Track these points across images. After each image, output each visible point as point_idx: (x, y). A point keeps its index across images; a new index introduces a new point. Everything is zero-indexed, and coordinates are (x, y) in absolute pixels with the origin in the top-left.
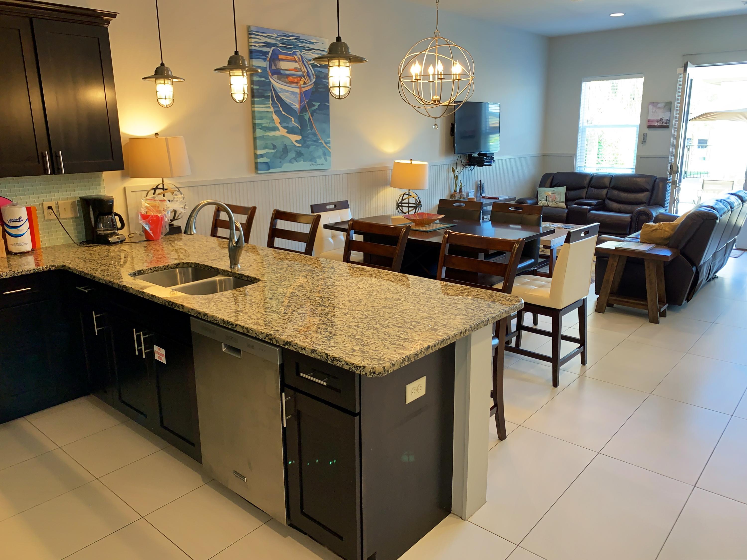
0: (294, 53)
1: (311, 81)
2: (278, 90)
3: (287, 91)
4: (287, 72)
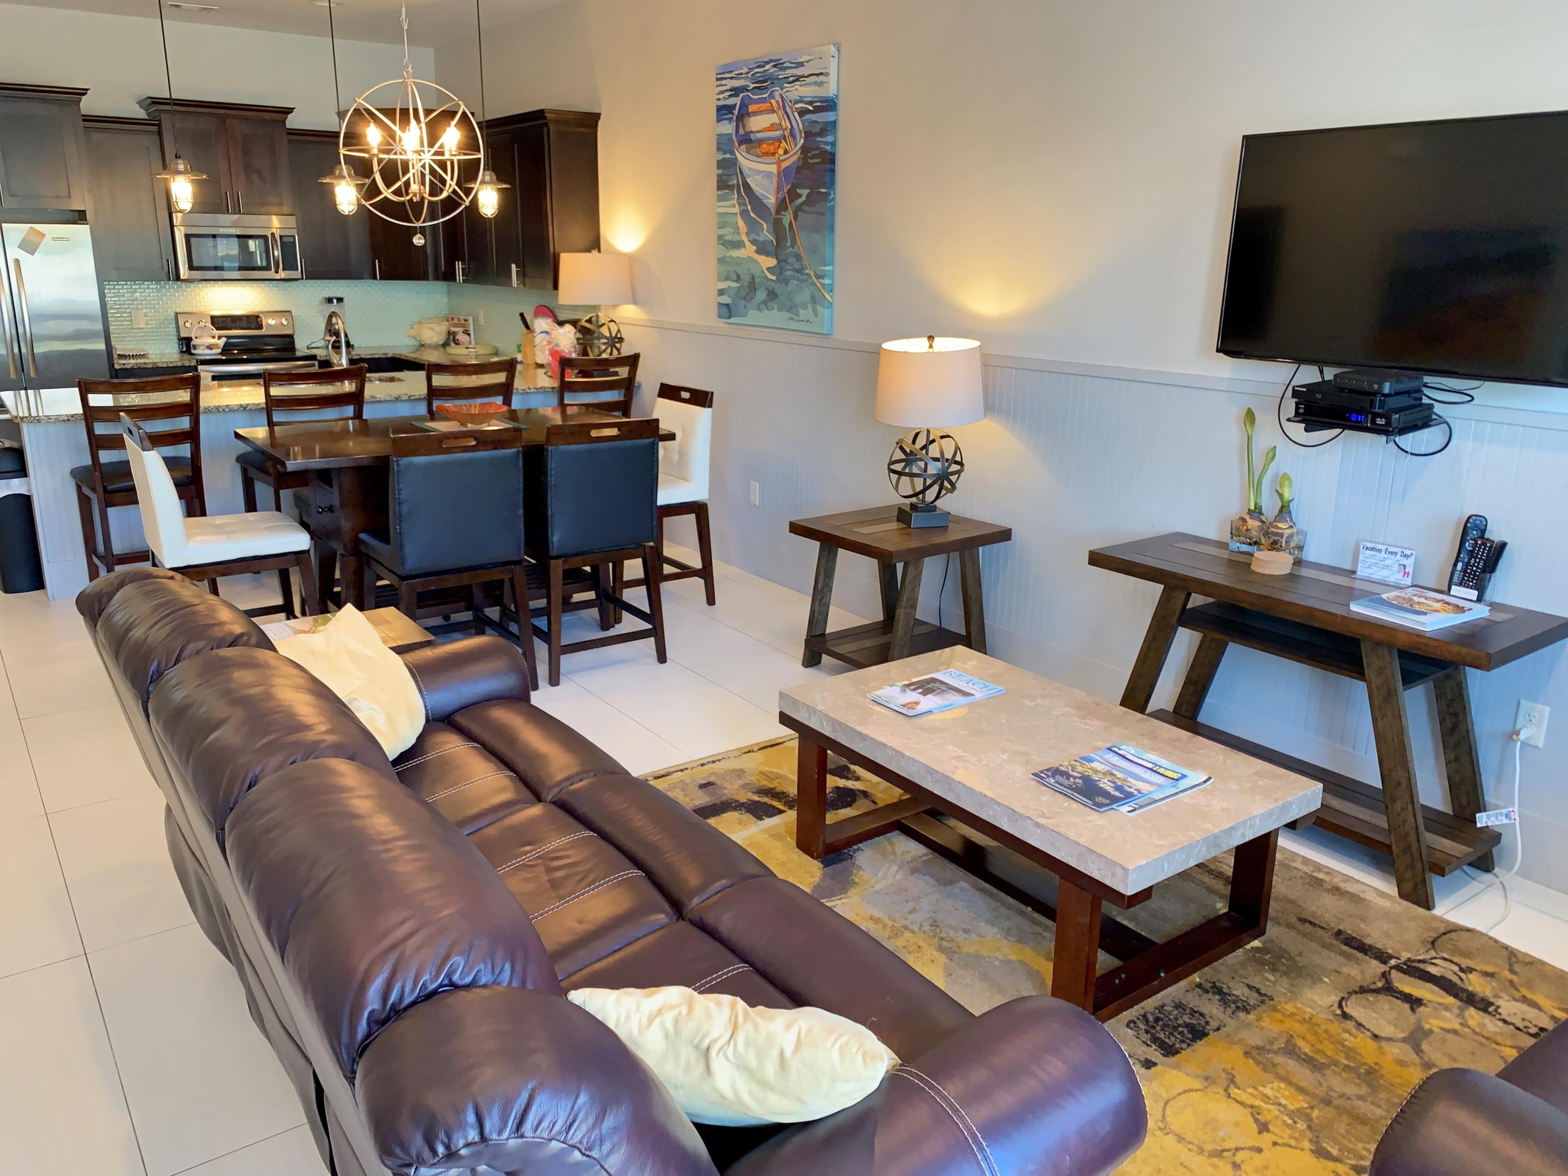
0: (772, 96)
1: (796, 145)
2: (746, 171)
3: (759, 172)
4: (760, 135)
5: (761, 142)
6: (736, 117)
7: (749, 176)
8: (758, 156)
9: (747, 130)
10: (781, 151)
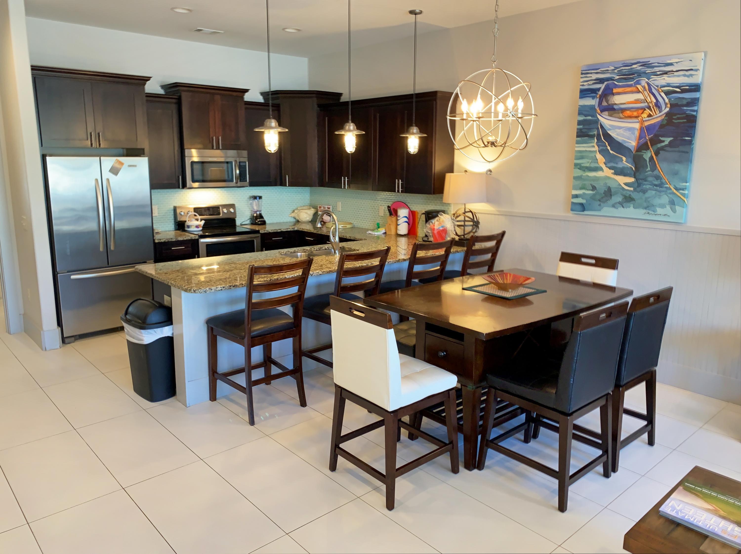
0: (638, 83)
1: (660, 112)
2: (607, 127)
3: (620, 128)
4: (623, 106)
5: (623, 110)
6: (600, 95)
7: (610, 130)
8: (621, 118)
9: (610, 103)
10: (645, 115)
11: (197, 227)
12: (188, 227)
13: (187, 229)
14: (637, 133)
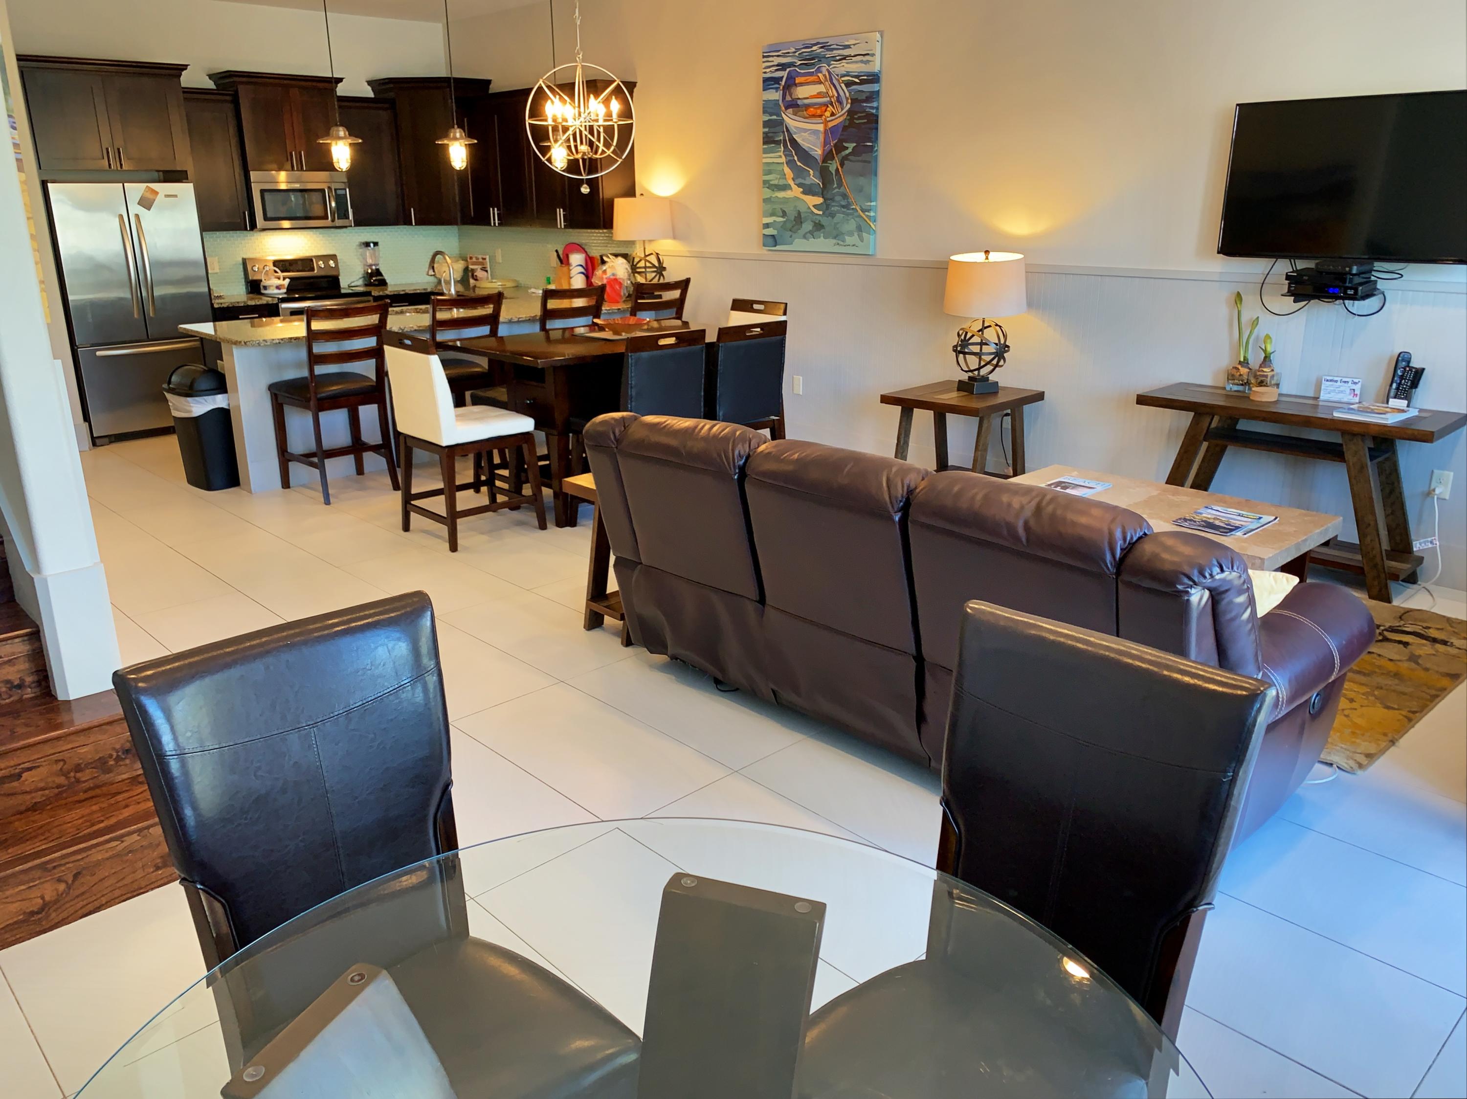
0: (819, 70)
1: (842, 109)
2: (792, 130)
3: (805, 130)
4: (806, 101)
5: (807, 106)
6: (784, 87)
7: (795, 133)
8: (805, 118)
9: (793, 97)
10: (828, 114)
11: (278, 288)
12: (265, 288)
13: (263, 291)
14: (822, 137)
